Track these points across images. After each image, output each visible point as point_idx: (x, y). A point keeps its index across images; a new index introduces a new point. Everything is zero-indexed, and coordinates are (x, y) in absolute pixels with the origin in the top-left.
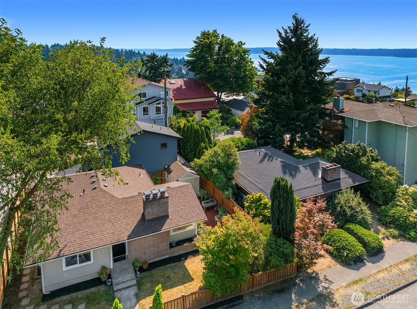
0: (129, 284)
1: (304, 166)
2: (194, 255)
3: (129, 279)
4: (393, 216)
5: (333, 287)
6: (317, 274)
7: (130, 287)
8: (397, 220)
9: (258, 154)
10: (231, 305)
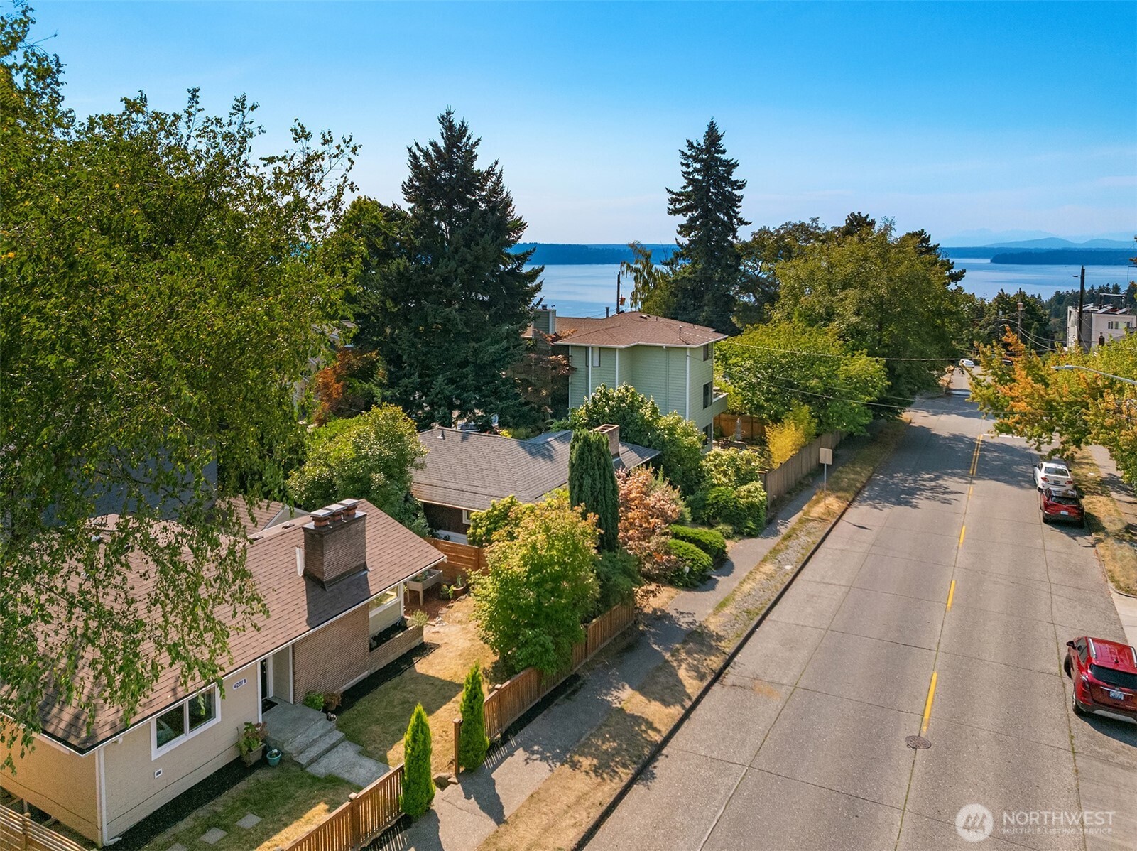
0: (329, 741)
1: (556, 439)
2: (420, 656)
3: (322, 732)
4: (716, 503)
5: (699, 618)
6: (663, 611)
7: (333, 746)
8: (725, 507)
9: (440, 437)
10: (569, 692)
